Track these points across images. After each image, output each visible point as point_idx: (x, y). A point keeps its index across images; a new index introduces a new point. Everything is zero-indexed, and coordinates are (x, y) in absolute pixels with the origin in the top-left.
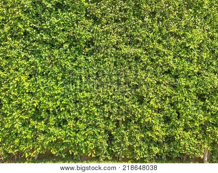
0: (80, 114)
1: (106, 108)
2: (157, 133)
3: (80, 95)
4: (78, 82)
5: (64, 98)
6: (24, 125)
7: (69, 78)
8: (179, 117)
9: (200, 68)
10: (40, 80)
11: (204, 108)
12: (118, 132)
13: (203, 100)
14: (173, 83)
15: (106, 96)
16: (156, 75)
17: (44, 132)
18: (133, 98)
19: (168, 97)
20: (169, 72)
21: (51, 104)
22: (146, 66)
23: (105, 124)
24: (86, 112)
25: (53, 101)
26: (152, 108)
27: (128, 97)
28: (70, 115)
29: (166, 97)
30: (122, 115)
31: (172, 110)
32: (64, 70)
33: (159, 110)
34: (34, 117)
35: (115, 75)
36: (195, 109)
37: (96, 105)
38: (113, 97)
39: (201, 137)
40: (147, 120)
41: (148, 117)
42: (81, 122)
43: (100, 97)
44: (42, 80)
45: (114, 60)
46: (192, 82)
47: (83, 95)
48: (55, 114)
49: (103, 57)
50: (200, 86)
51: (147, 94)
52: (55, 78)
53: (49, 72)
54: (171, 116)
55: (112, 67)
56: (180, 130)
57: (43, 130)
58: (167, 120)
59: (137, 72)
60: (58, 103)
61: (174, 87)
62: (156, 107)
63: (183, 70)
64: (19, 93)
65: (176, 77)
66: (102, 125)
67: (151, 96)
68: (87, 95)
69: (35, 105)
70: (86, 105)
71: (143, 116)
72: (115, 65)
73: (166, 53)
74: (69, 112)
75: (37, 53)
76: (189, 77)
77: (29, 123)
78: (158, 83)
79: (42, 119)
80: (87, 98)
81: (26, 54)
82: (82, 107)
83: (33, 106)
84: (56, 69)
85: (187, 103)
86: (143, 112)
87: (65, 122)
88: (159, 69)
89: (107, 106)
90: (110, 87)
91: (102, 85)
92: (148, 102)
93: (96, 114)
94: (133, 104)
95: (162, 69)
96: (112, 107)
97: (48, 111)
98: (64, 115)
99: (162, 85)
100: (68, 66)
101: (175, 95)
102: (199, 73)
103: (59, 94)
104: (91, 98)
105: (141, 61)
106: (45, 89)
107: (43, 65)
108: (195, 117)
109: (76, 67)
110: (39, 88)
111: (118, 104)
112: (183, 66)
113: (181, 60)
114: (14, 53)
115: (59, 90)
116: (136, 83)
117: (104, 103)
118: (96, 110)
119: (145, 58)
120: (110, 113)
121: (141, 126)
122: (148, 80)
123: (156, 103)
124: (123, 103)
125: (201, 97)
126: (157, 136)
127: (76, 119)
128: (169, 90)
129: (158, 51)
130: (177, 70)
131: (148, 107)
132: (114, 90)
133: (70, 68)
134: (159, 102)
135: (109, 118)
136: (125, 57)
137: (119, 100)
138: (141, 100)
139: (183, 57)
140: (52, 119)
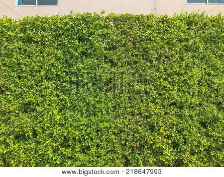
0: (101, 141)
1: (123, 136)
2: (167, 157)
3: (101, 125)
4: (100, 114)
5: (88, 128)
6: (54, 151)
7: (92, 111)
8: (185, 143)
9: (201, 100)
10: (69, 113)
11: (207, 135)
12: (133, 157)
13: (206, 127)
14: (178, 113)
15: (123, 126)
16: (164, 107)
17: (70, 158)
18: (145, 127)
19: (175, 125)
20: (175, 104)
21: (77, 133)
22: (155, 100)
23: (122, 150)
24: (106, 140)
25: (79, 131)
26: (162, 135)
27: (141, 126)
28: (93, 142)
29: (173, 125)
30: (136, 141)
31: (179, 137)
32: (88, 104)
33: (169, 137)
34: (62, 145)
35: (129, 107)
36: (199, 135)
37: (114, 133)
38: (129, 126)
39: (206, 160)
40: (158, 146)
41: (158, 143)
42: (102, 148)
43: (118, 126)
44: (70, 113)
45: (128, 95)
46: (195, 112)
47: (104, 125)
48: (80, 141)
49: (119, 93)
50: (202, 115)
51: (157, 123)
52: (81, 111)
53: (76, 106)
54: (178, 142)
55: (127, 101)
56: (187, 154)
57: (70, 156)
58: (175, 145)
59: (148, 104)
60: (83, 132)
61: (180, 116)
62: (165, 134)
63: (186, 102)
64: (51, 124)
65: (181, 108)
66: (120, 151)
67: (160, 125)
68: (107, 125)
69: (65, 134)
70: (106, 134)
71: (155, 142)
72: (130, 99)
73: (171, 88)
74: (92, 139)
75: (66, 91)
76: (192, 107)
77: (58, 150)
78: (166, 113)
79: (69, 146)
80: (107, 127)
81: (57, 92)
82: (102, 135)
83: (63, 135)
84: (82, 104)
85: (191, 130)
86: (154, 139)
87: (88, 148)
88: (166, 101)
89: (124, 135)
90: (126, 117)
91: (119, 116)
92: (158, 130)
93: (115, 141)
94: (146, 131)
95: (169, 102)
96: (128, 135)
97: (74, 139)
98: (88, 142)
99: (169, 115)
100: (91, 101)
101: (181, 123)
102: (200, 104)
103: (83, 125)
104: (110, 128)
105: (151, 96)
106: (73, 120)
107: (71, 100)
108: (199, 142)
109: (97, 101)
110: (68, 120)
111: (133, 132)
112: (186, 99)
113: (184, 93)
114: (49, 91)
115: (84, 121)
116: (147, 114)
117: (121, 131)
118: (114, 138)
119: (154, 93)
120: (127, 140)
121: (153, 151)
122: (157, 111)
123: (165, 130)
124: (137, 132)
125: (204, 125)
126: (168, 160)
127: (98, 146)
128: (175, 119)
129: (164, 87)
130: (181, 102)
131: (159, 134)
132: (129, 120)
133: (93, 102)
134: (168, 130)
135: (125, 145)
136: (138, 92)
137: (134, 129)
138: (152, 129)
139: (186, 91)
140: (78, 146)
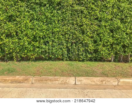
0: (55, 39)
1: (67, 36)
2: (90, 48)
3: (55, 30)
4: (54, 23)
5: (47, 31)
6: (29, 44)
7: (49, 22)
8: (101, 41)
9: (112, 17)
10: (36, 22)
11: (113, 37)
12: (72, 48)
13: (112, 32)
14: (99, 24)
15: (67, 30)
16: (91, 20)
17: (38, 47)
18: (79, 32)
19: (96, 31)
20: (97, 19)
21: (41, 34)
22: (86, 16)
23: (66, 43)
24: (57, 38)
25: (42, 32)
26: (88, 36)
27: (77, 31)
28: (50, 39)
30: (74, 39)
31: (97, 37)
32: (47, 17)
33: (92, 37)
34: (33, 40)
35: (71, 20)
36: (108, 36)
37: (62, 35)
38: (70, 31)
39: (110, 50)
40: (85, 42)
41: (86, 40)
42: (55, 42)
43: (64, 31)
44: (37, 22)
45: (71, 13)
46: (108, 23)
47: (56, 30)
48: (43, 39)
49: (66, 11)
50: (112, 25)
51: (86, 29)
52: (43, 22)
53: (40, 18)
54: (97, 40)
55: (70, 16)
56: (101, 46)
58: (95, 42)
59: (82, 18)
60: (45, 33)
61: (99, 26)
62: (90, 35)
63: (104, 18)
64: (26, 28)
65: (100, 21)
66: (65, 44)
67: (88, 31)
68: (58, 30)
70: (58, 35)
71: (84, 40)
72: (71, 15)
73: (96, 9)
74: (49, 38)
75: (33, 9)
76: (107, 21)
77: (31, 43)
78: (92, 24)
79: (37, 41)
80: (58, 31)
81: (28, 10)
82: (56, 35)
83: (33, 35)
84: (43, 17)
85: (105, 34)
86: (84, 38)
87: (48, 42)
88: (92, 17)
89: (67, 35)
90: (69, 26)
91: (65, 25)
92: (87, 33)
93: (62, 39)
94: (80, 34)
95: (94, 17)
96: (69, 36)
97: (40, 37)
98: (47, 39)
99: (93, 25)
100: (49, 15)
101: (99, 30)
102: (111, 20)
103: (45, 29)
104: (60, 31)
105: (84, 13)
106: (38, 26)
107: (37, 15)
108: (108, 40)
109: (52, 16)
110: (35, 26)
111: (72, 34)
112: (104, 16)
113: (103, 13)
114: (23, 9)
115: (45, 27)
116: (81, 24)
117: (66, 34)
118: (62, 37)
119: (85, 12)
120: (69, 39)
121: (83, 45)
122: (87, 22)
123: (90, 34)
124: (75, 34)
125: (112, 31)
126: (90, 50)
127: (53, 41)
128: (96, 27)
129: (92, 8)
130: (101, 18)
131: (87, 36)
132: (71, 27)
133: (50, 16)
134: (92, 33)
135: (68, 41)
136: (76, 11)
137: (73, 32)
138: (83, 33)
139: (104, 11)
140: (42, 41)
